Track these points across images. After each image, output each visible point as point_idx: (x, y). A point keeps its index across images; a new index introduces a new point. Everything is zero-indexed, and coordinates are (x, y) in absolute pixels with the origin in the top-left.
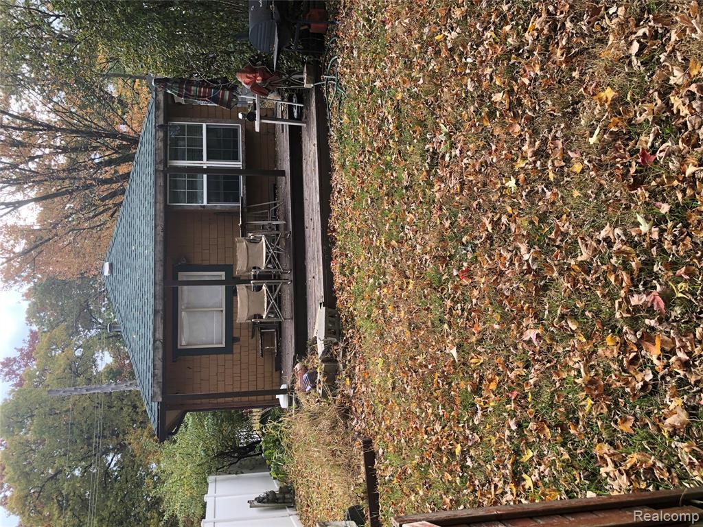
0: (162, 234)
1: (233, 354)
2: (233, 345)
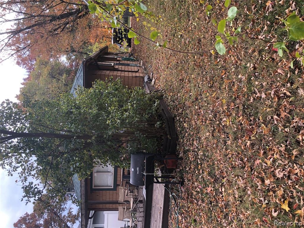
0: (84, 183)
1: (116, 191)
2: (117, 187)
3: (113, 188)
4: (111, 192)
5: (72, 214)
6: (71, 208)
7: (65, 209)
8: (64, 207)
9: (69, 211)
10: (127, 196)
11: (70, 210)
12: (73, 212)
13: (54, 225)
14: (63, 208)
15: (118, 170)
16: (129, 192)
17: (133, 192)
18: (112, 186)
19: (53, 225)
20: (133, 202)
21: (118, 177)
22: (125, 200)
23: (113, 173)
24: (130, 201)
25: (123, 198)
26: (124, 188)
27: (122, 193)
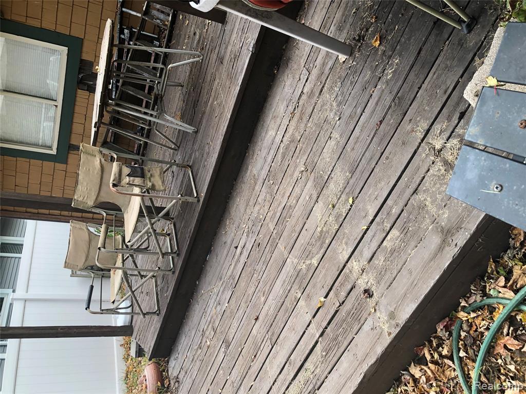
1: (67, 164)
2: (68, 153)
3: (54, 152)
4: (48, 165)
10: (114, 185)
15: (78, 99)
16: (126, 171)
17: (143, 176)
18: (50, 148)
20: (141, 212)
22: (104, 198)
23: (60, 103)
24: (127, 208)
25: (93, 194)
26: (106, 151)
27: (93, 172)
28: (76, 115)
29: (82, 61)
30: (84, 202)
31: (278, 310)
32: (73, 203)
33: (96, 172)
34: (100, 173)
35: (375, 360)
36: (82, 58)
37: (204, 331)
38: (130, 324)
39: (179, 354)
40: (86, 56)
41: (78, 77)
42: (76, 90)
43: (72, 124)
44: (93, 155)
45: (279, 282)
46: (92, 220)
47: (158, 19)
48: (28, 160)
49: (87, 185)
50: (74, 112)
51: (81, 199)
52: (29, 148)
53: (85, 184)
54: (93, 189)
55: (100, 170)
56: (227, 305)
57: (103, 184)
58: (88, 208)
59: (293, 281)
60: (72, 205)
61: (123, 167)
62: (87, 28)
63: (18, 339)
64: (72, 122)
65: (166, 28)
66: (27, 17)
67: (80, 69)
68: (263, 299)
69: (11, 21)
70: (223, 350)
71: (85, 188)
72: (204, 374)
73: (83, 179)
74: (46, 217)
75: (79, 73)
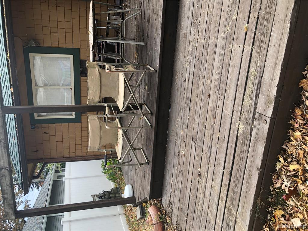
1: (81, 122)
2: (81, 116)
3: (74, 116)
4: (72, 125)
5: (30, 207)
6: (27, 201)
7: (21, 203)
8: (20, 201)
9: (26, 205)
10: (108, 70)
11: (26, 203)
12: (30, 205)
13: (9, 222)
14: (18, 202)
15: (82, 83)
17: (123, 68)
19: (7, 223)
21: (82, 95)
24: (118, 97)
25: (98, 93)
26: (100, 63)
27: (95, 78)
28: (82, 92)
29: (81, 61)
30: (94, 100)
31: (221, 73)
32: (88, 102)
33: (97, 78)
34: (99, 78)
35: (293, 4)
36: (81, 59)
37: (179, 151)
38: (133, 196)
39: (167, 187)
40: (83, 58)
41: (80, 70)
42: (80, 77)
43: (81, 98)
44: (94, 68)
45: (216, 59)
46: (100, 156)
47: (115, 24)
48: (61, 124)
49: (94, 88)
50: (81, 91)
51: (91, 98)
52: (61, 117)
53: (92, 87)
54: (97, 90)
55: (99, 76)
56: (188, 117)
57: (102, 85)
58: (97, 103)
59: (224, 46)
60: (87, 104)
61: (111, 66)
62: (81, 42)
63: (69, 212)
64: (81, 97)
65: (120, 27)
66: (51, 43)
67: (80, 65)
68: (209, 82)
69: (44, 47)
70: (194, 144)
71: (93, 90)
72: (186, 175)
73: (91, 84)
74: (75, 159)
75: (80, 68)
